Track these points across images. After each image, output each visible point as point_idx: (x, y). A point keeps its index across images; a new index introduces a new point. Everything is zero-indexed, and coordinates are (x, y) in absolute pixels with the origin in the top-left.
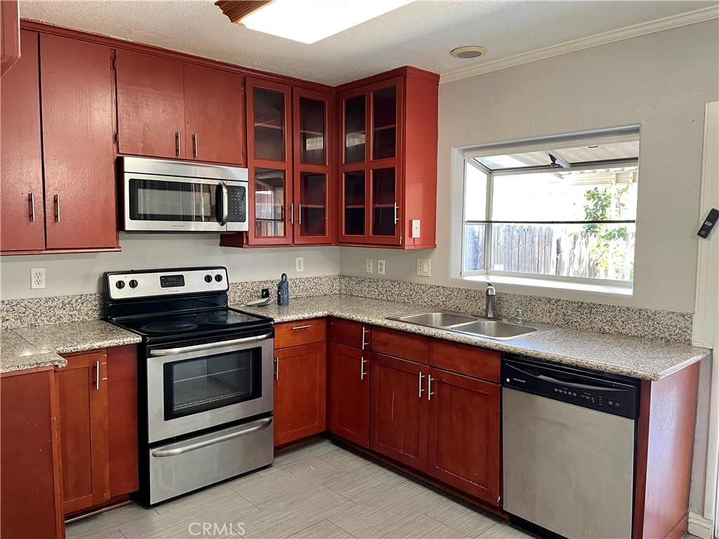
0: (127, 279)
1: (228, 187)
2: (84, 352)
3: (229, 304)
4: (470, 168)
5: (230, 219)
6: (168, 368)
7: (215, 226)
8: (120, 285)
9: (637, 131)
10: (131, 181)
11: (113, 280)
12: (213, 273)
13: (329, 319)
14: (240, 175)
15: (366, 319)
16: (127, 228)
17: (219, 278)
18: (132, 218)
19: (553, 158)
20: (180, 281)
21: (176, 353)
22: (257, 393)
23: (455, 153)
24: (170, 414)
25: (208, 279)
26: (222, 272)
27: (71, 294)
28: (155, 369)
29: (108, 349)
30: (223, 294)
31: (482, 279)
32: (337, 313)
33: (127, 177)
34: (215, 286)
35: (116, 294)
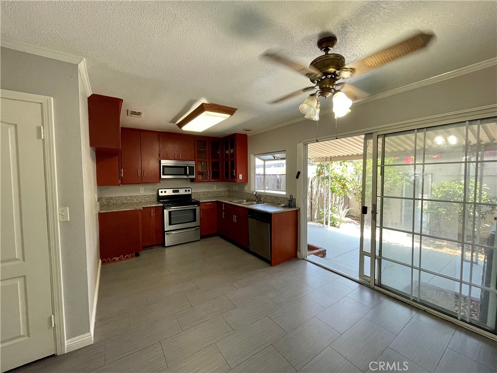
0: (163, 190)
1: (189, 167)
2: (149, 207)
3: (193, 198)
4: (257, 159)
5: (189, 174)
6: (170, 213)
7: (185, 177)
8: (162, 192)
9: (285, 151)
10: (163, 166)
11: (160, 191)
12: (187, 189)
13: (217, 202)
14: (192, 163)
15: (224, 201)
16: (162, 177)
17: (189, 191)
18: (163, 175)
19: (274, 157)
20: (178, 191)
21: (173, 208)
22: (195, 220)
23: (252, 156)
24: (170, 224)
25: (186, 191)
26: (190, 189)
27: (150, 194)
28: (166, 212)
29: (155, 207)
30: (190, 195)
31: (263, 191)
32: (219, 200)
33: (162, 165)
34: (188, 193)
35: (160, 194)
